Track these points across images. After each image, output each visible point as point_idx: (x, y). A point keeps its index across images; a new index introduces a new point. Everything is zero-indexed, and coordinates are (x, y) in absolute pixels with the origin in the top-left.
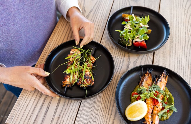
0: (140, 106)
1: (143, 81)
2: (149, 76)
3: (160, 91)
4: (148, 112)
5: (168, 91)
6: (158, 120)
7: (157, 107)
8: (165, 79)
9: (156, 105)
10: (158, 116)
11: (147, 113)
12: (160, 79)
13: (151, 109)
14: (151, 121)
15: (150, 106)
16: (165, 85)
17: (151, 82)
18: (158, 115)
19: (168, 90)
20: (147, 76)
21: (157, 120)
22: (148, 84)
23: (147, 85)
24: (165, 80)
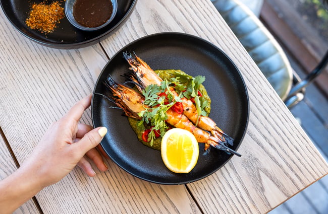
0: (175, 141)
1: (127, 107)
2: (121, 91)
3: (161, 88)
4: (191, 131)
5: (164, 73)
6: (209, 119)
7: (188, 110)
8: (142, 65)
9: (184, 110)
10: (202, 117)
11: (193, 134)
12: (138, 74)
13: (187, 123)
14: (210, 135)
15: (180, 122)
16: (152, 72)
17: (135, 93)
18: (201, 115)
19: (162, 71)
20: (120, 94)
21: (209, 122)
22: (138, 102)
23: (139, 105)
24: (144, 66)
